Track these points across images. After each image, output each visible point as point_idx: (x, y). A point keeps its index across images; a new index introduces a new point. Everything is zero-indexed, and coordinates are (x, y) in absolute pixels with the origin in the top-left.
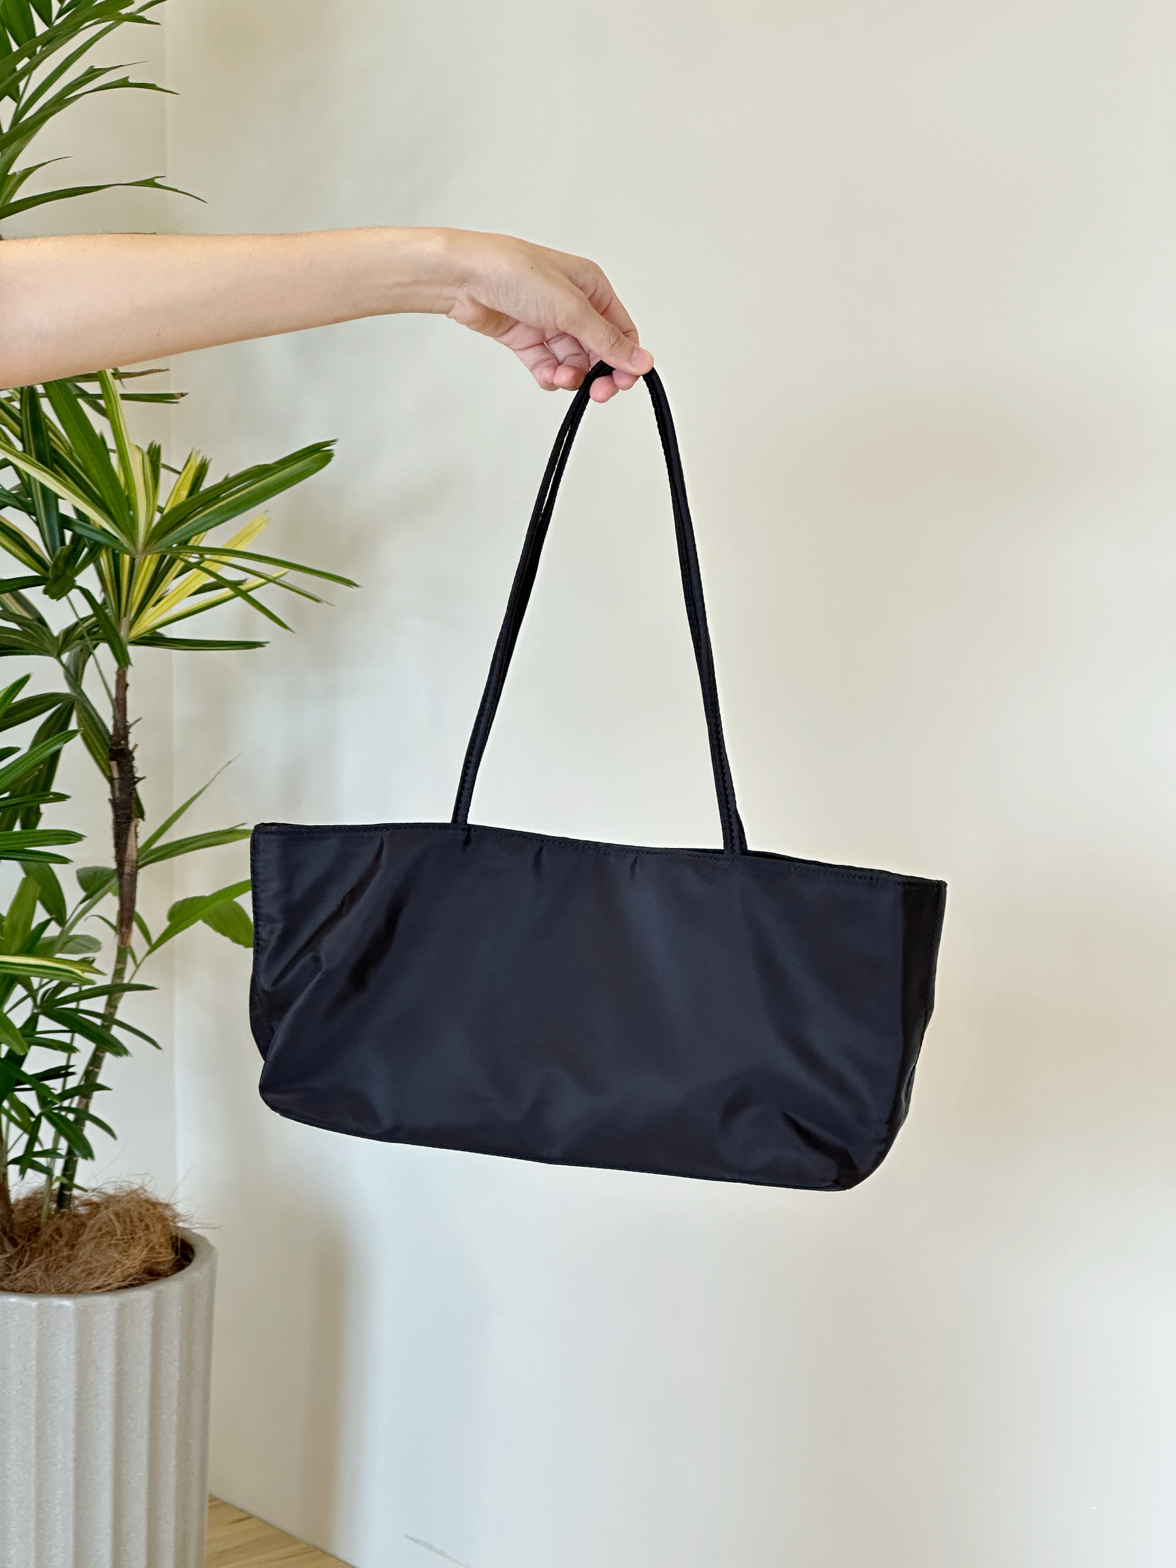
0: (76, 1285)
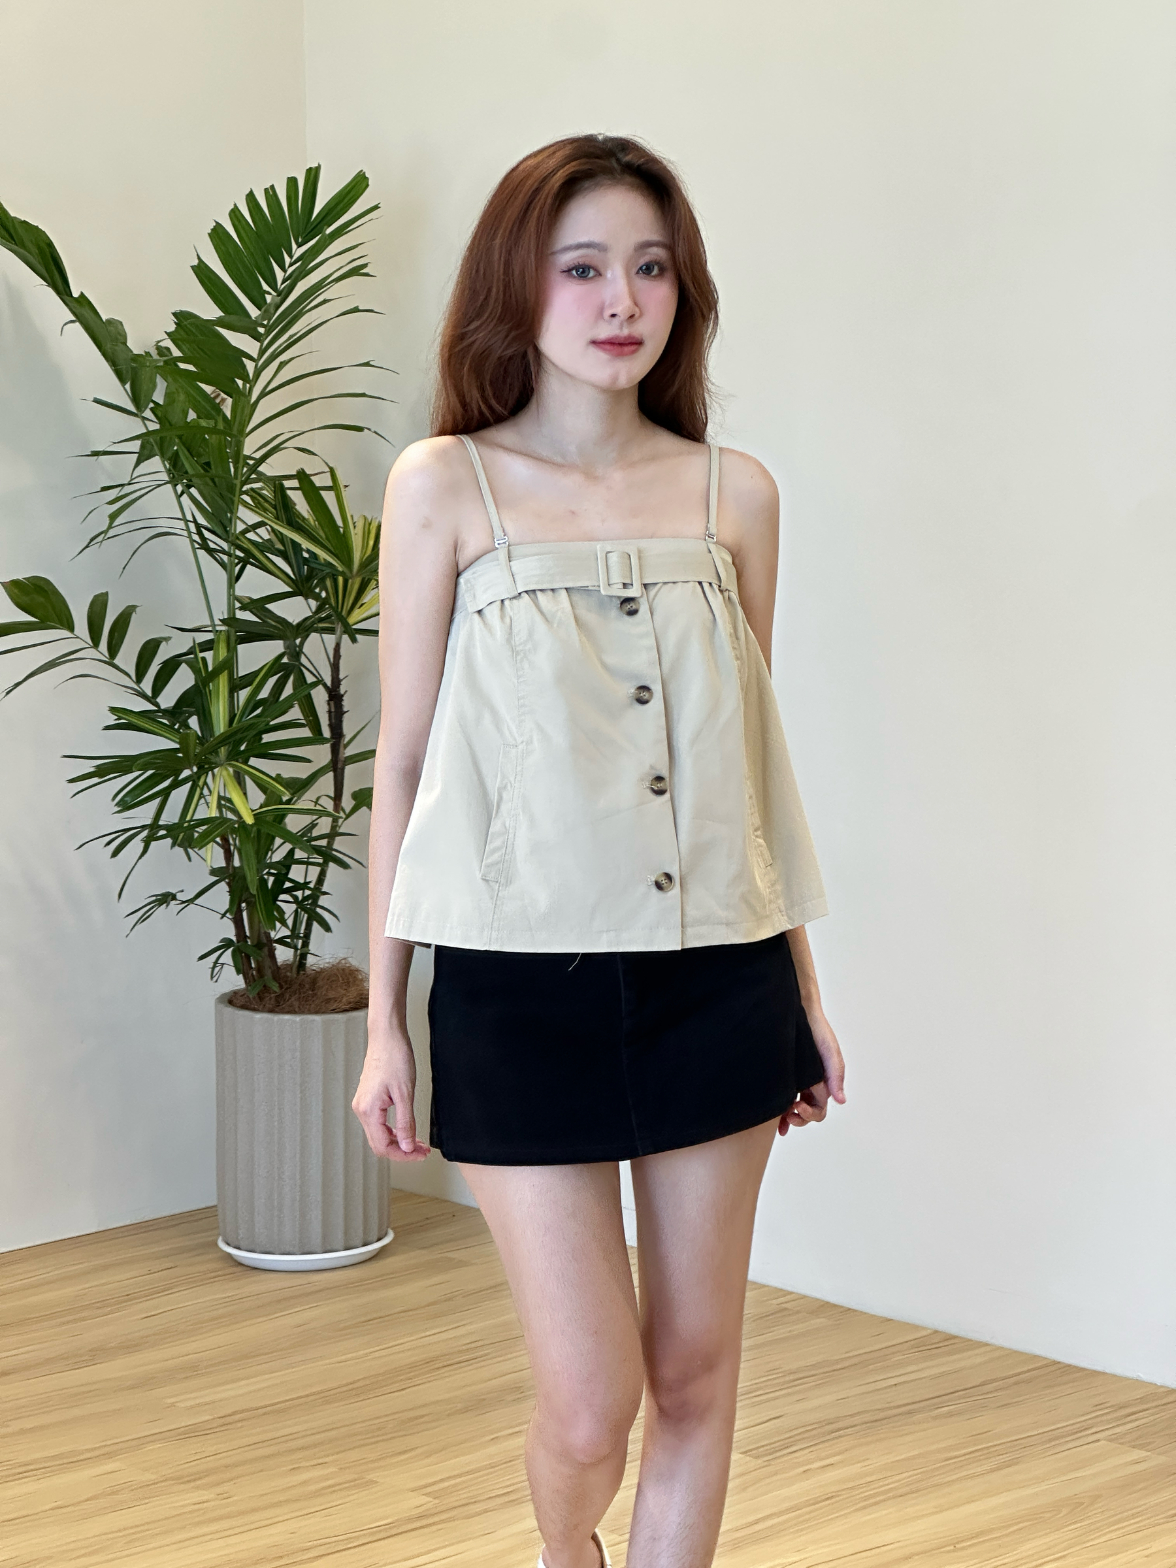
0: (320, 1009)
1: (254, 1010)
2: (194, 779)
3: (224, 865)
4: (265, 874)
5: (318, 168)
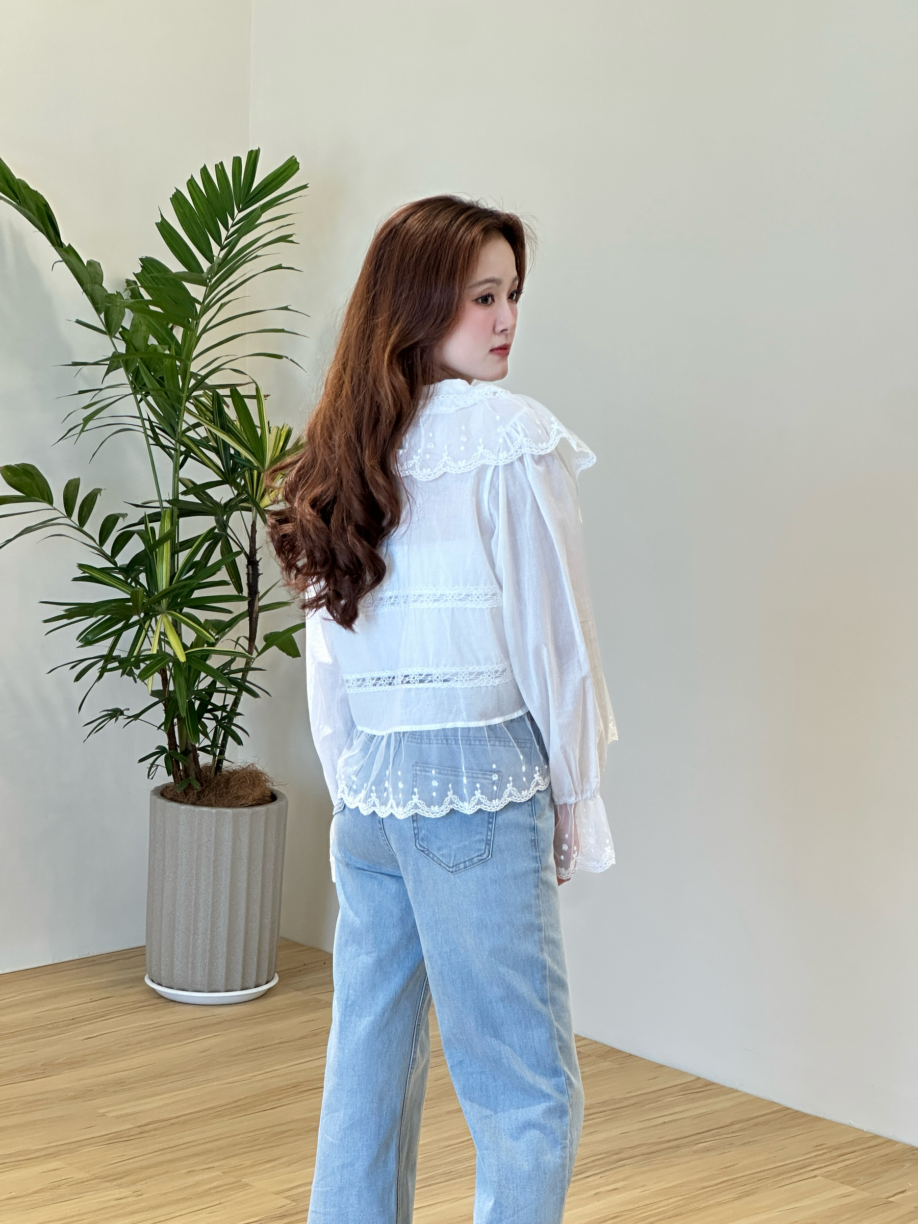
0: (232, 803)
1: (181, 802)
2: (141, 624)
3: (161, 688)
4: (194, 698)
5: (258, 151)
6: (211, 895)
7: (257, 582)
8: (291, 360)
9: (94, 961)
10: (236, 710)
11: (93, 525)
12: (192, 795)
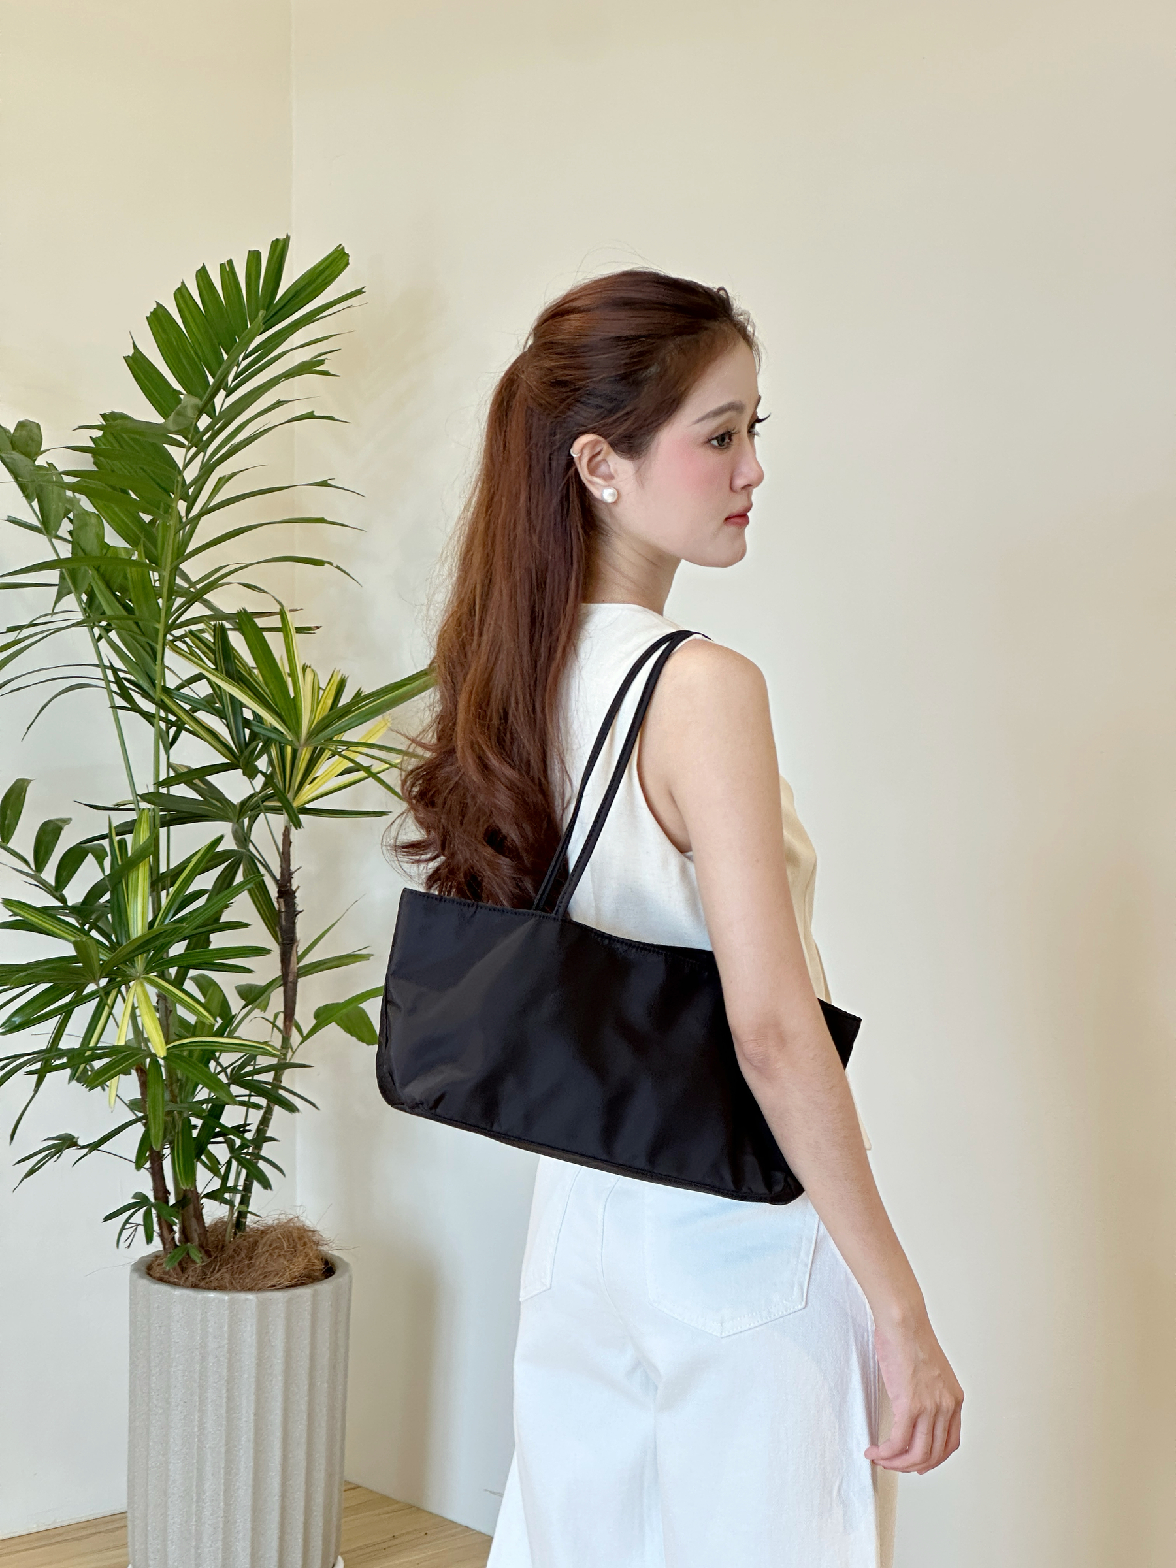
0: (256, 1284)
1: (174, 1284)
2: (101, 996)
3: (142, 1098)
5: (287, 241)
6: (224, 1437)
7: (294, 923)
8: (338, 567)
9: (59, 1535)
10: (266, 1131)
11: (24, 838)
12: (192, 1275)
